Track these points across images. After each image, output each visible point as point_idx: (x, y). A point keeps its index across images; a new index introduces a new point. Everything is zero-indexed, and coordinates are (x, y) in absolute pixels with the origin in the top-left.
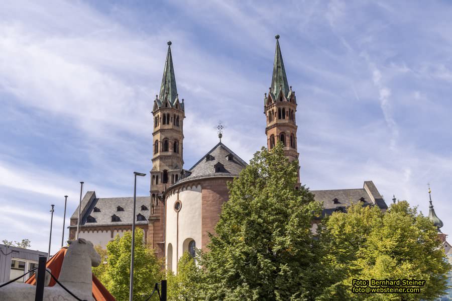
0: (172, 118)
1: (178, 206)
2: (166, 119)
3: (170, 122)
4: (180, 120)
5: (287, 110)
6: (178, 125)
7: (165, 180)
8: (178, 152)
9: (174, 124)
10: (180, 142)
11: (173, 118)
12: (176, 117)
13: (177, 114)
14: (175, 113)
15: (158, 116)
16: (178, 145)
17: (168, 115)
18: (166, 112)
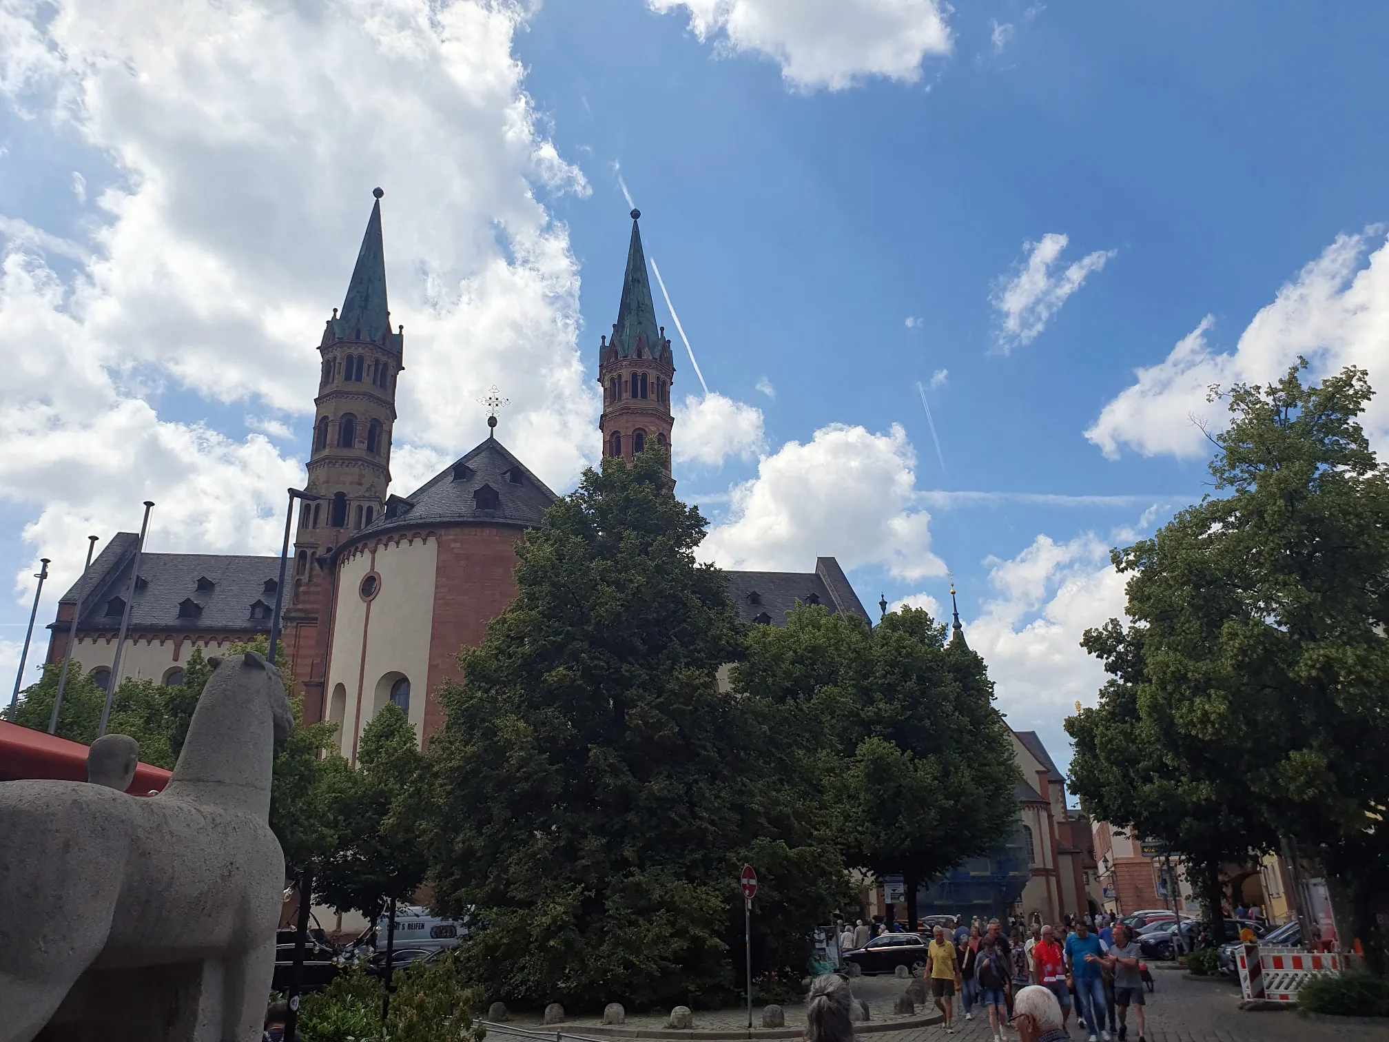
0: (369, 366)
1: (369, 586)
2: (353, 369)
3: (364, 374)
4: (390, 372)
5: (651, 379)
6: (383, 386)
7: (338, 518)
8: (379, 453)
9: (374, 382)
10: (385, 427)
11: (373, 368)
12: (381, 367)
13: (383, 359)
14: (379, 355)
15: (335, 358)
16: (381, 432)
17: (361, 359)
18: (356, 351)
